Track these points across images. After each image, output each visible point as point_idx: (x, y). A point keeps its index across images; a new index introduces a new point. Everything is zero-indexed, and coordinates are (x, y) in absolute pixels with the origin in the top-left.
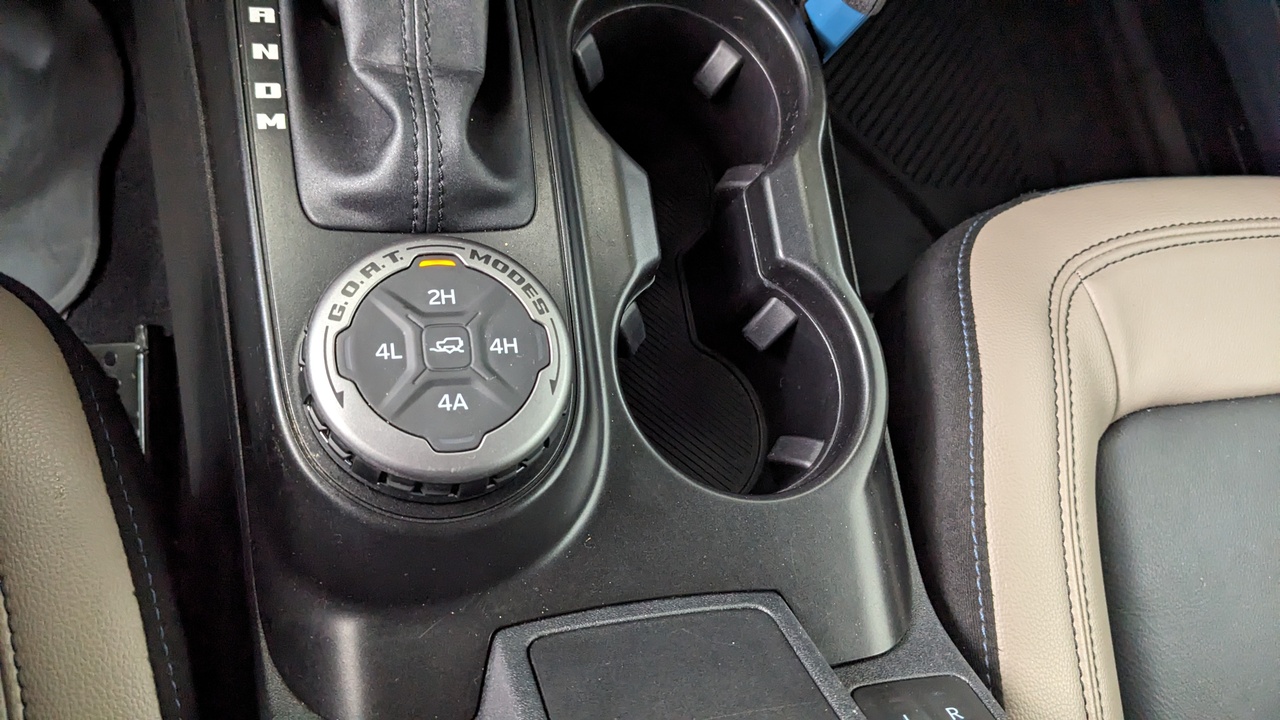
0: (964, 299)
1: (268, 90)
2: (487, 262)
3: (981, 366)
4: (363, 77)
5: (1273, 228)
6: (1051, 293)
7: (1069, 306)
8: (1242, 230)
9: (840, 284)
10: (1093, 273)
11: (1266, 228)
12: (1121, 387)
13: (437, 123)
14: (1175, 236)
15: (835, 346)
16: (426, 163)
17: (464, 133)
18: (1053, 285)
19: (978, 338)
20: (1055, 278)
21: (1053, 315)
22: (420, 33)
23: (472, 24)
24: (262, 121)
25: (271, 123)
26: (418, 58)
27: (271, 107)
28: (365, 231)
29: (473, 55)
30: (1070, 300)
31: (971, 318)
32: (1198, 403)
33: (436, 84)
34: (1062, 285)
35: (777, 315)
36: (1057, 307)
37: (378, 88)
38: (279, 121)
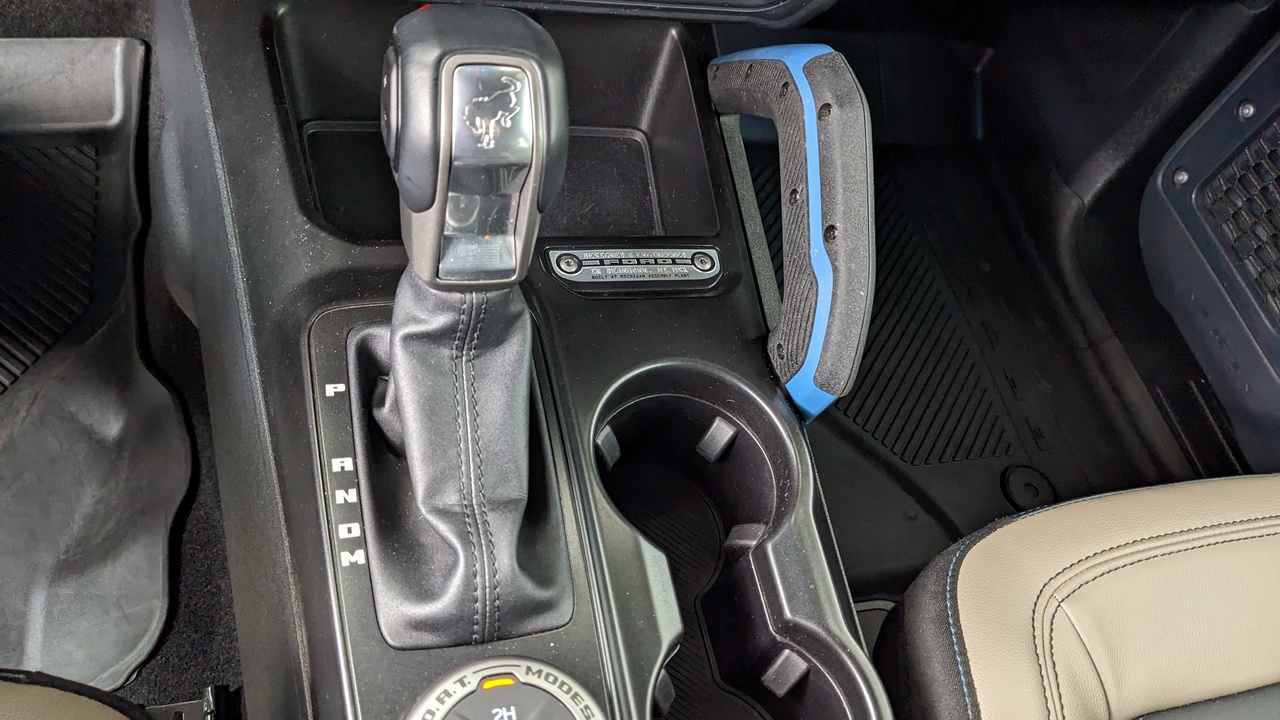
0: (956, 634)
1: (350, 530)
2: (539, 677)
3: (979, 700)
4: (431, 518)
5: (1227, 533)
6: (1033, 619)
7: (1052, 630)
8: (1199, 538)
9: (842, 638)
10: (1069, 595)
11: (1220, 534)
12: (1110, 702)
13: (492, 553)
14: (1138, 552)
15: (846, 694)
16: (484, 588)
17: (515, 559)
18: (1034, 611)
19: (972, 673)
20: (1036, 604)
21: (1038, 641)
22: (474, 475)
23: (516, 462)
24: (346, 559)
25: (353, 559)
26: (473, 495)
27: (353, 545)
28: (434, 648)
29: (517, 487)
30: (1052, 624)
31: (964, 653)
32: (1186, 706)
33: (490, 517)
34: (1042, 610)
35: (790, 665)
36: (1040, 633)
37: (444, 528)
38: (359, 557)
